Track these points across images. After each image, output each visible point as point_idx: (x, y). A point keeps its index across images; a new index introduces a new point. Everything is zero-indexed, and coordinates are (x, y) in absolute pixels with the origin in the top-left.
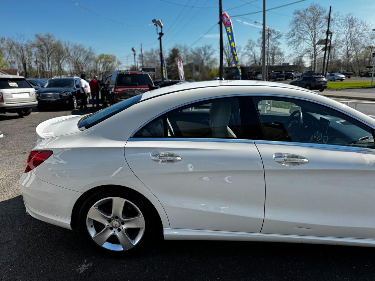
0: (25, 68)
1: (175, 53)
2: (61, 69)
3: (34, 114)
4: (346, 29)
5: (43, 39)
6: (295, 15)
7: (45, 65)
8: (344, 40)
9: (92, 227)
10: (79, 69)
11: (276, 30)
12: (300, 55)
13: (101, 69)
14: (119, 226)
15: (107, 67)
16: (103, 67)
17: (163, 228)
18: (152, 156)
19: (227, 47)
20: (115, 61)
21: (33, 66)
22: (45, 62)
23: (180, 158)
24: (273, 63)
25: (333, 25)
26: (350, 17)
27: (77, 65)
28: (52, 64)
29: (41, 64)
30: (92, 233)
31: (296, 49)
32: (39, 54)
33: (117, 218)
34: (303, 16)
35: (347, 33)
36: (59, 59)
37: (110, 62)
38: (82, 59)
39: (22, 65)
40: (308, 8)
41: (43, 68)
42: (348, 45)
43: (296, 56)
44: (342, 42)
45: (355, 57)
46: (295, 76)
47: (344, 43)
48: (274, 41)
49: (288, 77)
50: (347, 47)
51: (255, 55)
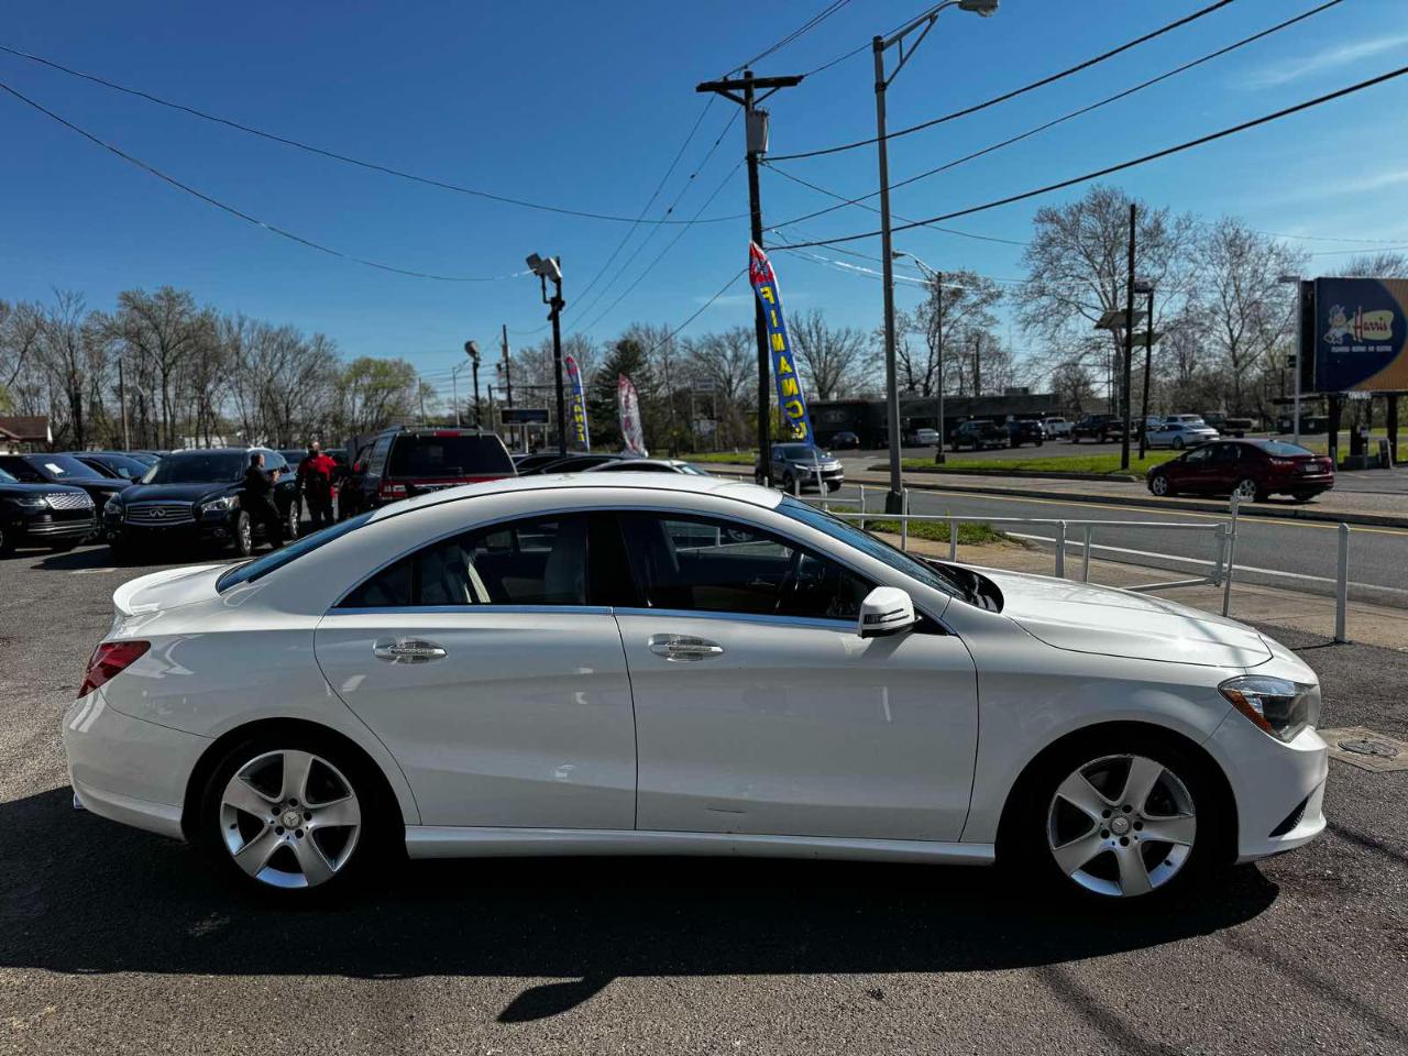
0: (77, 412)
1: (628, 357)
2: (212, 414)
3: (101, 575)
4: (1219, 272)
5: (150, 308)
6: (1040, 225)
7: (153, 401)
8: (1217, 308)
9: (233, 827)
10: (276, 413)
11: (981, 276)
12: (1067, 359)
13: (357, 413)
14: (300, 823)
15: (381, 406)
16: (365, 405)
17: (404, 825)
18: (377, 647)
19: (814, 334)
20: (408, 386)
21: (107, 404)
22: (153, 389)
23: (441, 652)
24: (977, 386)
25: (1176, 258)
26: (1230, 231)
27: (270, 399)
28: (177, 396)
29: (137, 398)
30: (234, 842)
31: (1052, 337)
32: (132, 361)
33: (294, 802)
34: (1071, 230)
35: (1227, 285)
36: (205, 379)
37: (393, 389)
38: (288, 378)
39: (66, 400)
40: (1085, 204)
41: (143, 411)
42: (1232, 322)
43: (1055, 364)
44: (1212, 315)
45: (1265, 363)
46: (1051, 432)
47: (1218, 318)
48: (973, 314)
49: (1024, 435)
50: (1231, 331)
51: (908, 361)
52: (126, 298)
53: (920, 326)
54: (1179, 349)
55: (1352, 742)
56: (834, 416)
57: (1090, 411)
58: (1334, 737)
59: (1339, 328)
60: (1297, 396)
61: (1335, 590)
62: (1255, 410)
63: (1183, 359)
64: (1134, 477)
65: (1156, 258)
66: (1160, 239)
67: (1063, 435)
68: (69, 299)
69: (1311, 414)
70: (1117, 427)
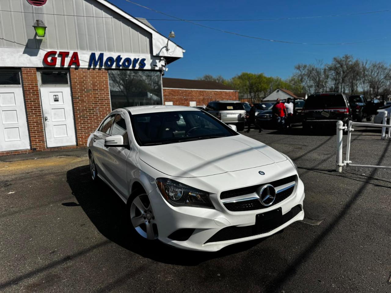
5: (341, 61)
52: (335, 59)
68: (319, 61)
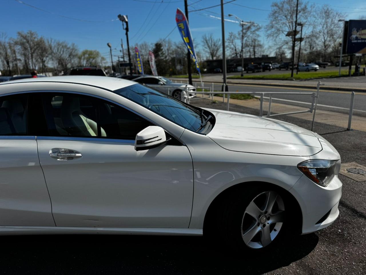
0: (9, 66)
1: (158, 48)
2: (46, 66)
4: (322, 21)
5: (26, 36)
6: (273, 7)
7: (29, 63)
8: (321, 31)
10: (63, 65)
11: (255, 23)
12: (278, 46)
13: (85, 65)
15: (91, 63)
16: (87, 62)
19: (210, 40)
20: (98, 57)
22: (29, 59)
24: (254, 55)
25: (310, 17)
26: (326, 8)
27: (60, 62)
28: (36, 61)
31: (275, 40)
32: (22, 52)
34: (281, 9)
35: (324, 24)
36: (43, 57)
37: (94, 58)
38: (66, 56)
39: (5, 63)
42: (325, 35)
43: (275, 48)
44: (319, 33)
45: (333, 47)
46: (274, 67)
47: (321, 34)
48: (253, 34)
49: (266, 68)
50: (324, 38)
51: (235, 47)
52: (19, 33)
53: (239, 37)
54: (310, 43)
55: (351, 169)
56: (215, 64)
57: (284, 61)
58: (345, 166)
59: (355, 35)
60: (341, 55)
61: (349, 112)
62: (329, 61)
63: (311, 46)
64: (294, 79)
65: (305, 16)
66: (306, 11)
67: (277, 68)
69: (345, 61)
70: (291, 65)
